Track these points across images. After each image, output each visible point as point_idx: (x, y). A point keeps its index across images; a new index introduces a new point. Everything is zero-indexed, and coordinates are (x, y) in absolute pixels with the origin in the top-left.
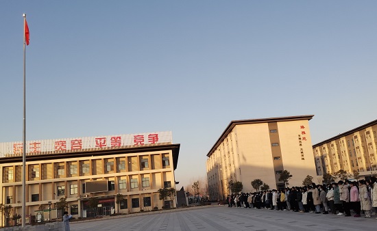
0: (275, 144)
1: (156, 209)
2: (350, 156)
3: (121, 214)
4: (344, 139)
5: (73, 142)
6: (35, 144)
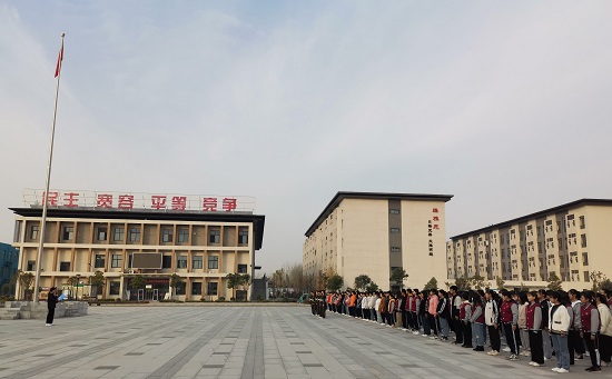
0: (395, 230)
1: (222, 300)
2: (503, 257)
3: (174, 301)
4: (496, 232)
5: (121, 199)
6: (71, 195)
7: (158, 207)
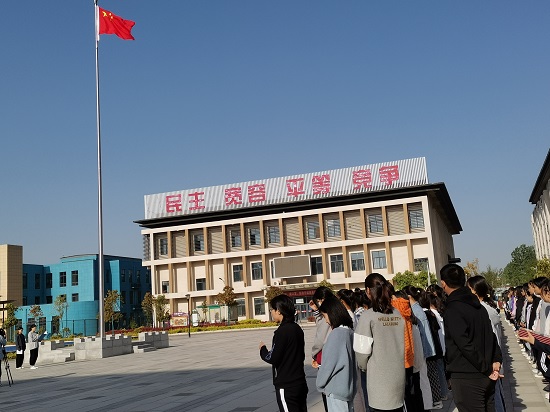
5: (251, 190)
6: (196, 194)
7: (296, 194)
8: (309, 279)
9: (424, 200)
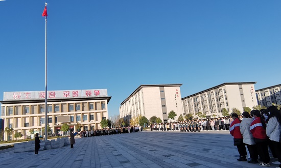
0: (163, 98)
2: (195, 106)
4: (192, 98)
5: (50, 93)
6: (27, 93)
7: (66, 96)
8: (69, 123)
9: (106, 101)
